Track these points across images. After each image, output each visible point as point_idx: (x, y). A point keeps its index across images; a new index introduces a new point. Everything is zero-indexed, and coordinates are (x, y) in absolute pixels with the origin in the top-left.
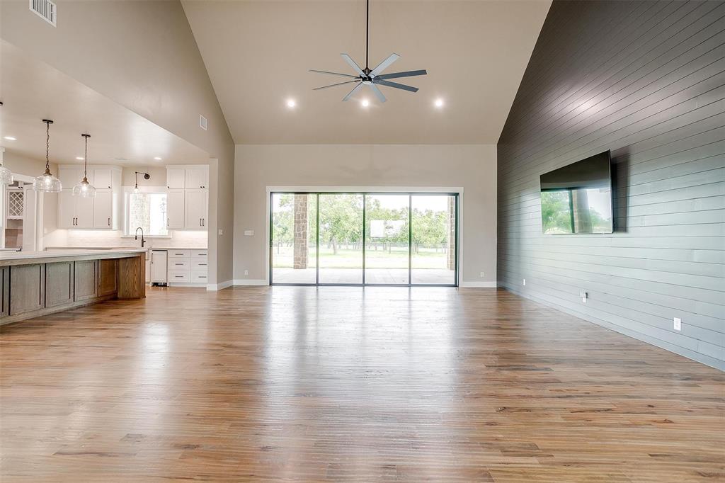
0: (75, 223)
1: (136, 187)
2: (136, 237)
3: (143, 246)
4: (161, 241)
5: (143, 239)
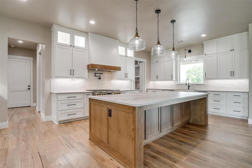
0: (157, 78)
1: (185, 57)
2: (186, 84)
3: (189, 89)
4: (199, 86)
5: (189, 85)
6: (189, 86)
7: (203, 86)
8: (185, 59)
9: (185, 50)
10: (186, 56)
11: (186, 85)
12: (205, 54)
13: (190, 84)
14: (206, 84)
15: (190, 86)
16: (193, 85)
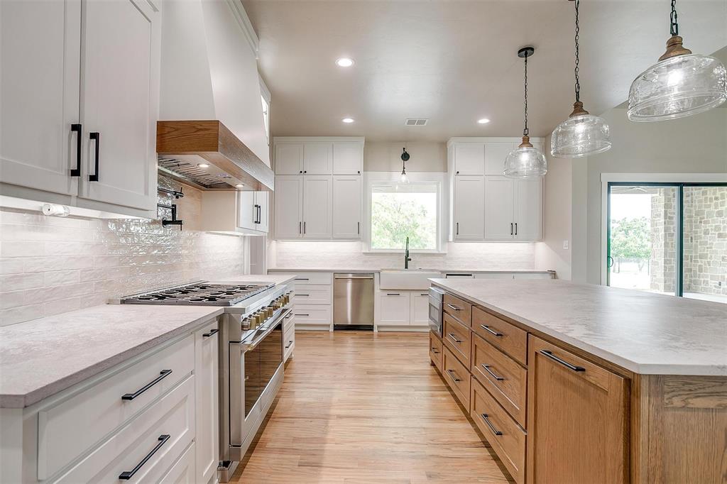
1: (404, 172)
3: (407, 267)
4: (430, 258)
5: (407, 256)
6: (407, 260)
7: (441, 259)
8: (404, 178)
10: (404, 168)
12: (458, 172)
13: (411, 251)
14: (446, 252)
15: (410, 260)
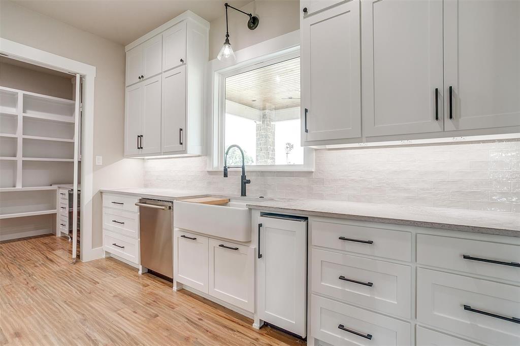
1: (227, 42)
2: (225, 170)
3: (244, 193)
5: (243, 177)
6: (245, 182)
7: (304, 181)
8: (227, 50)
9: (226, 5)
10: (228, 36)
11: (226, 175)
12: (305, 10)
13: (251, 169)
14: (314, 169)
15: (250, 182)
16: (262, 174)
